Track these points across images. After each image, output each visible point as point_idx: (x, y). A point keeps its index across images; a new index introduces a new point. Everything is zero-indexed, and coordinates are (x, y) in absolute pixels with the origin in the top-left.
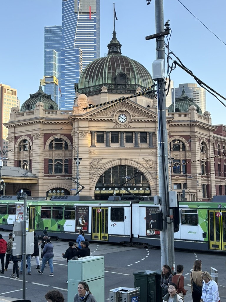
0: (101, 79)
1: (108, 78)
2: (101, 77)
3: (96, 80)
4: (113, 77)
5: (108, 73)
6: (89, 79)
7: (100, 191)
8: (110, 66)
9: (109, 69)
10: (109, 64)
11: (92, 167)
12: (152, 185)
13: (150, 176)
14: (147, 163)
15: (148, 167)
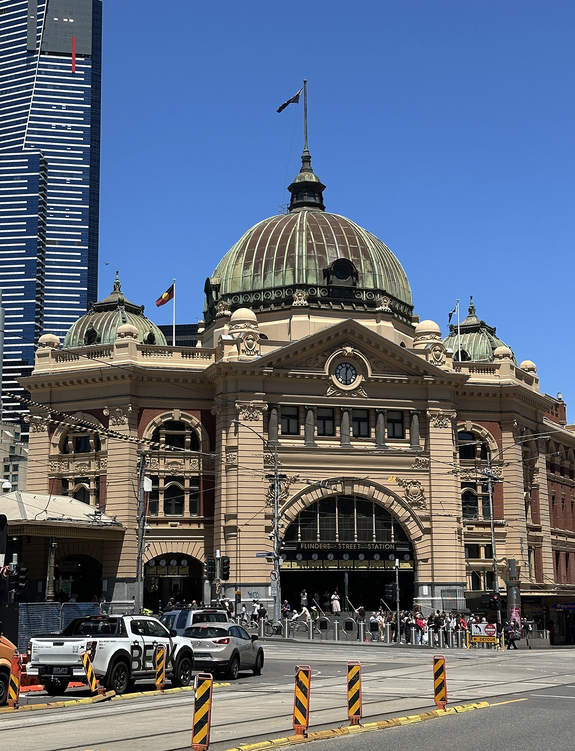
0: (289, 273)
1: (307, 271)
2: (288, 266)
3: (276, 274)
4: (322, 269)
5: (308, 257)
6: (256, 270)
7: (289, 563)
8: (310, 242)
9: (310, 247)
10: (308, 234)
11: (271, 499)
12: (418, 546)
13: (414, 523)
14: (407, 491)
15: (408, 500)
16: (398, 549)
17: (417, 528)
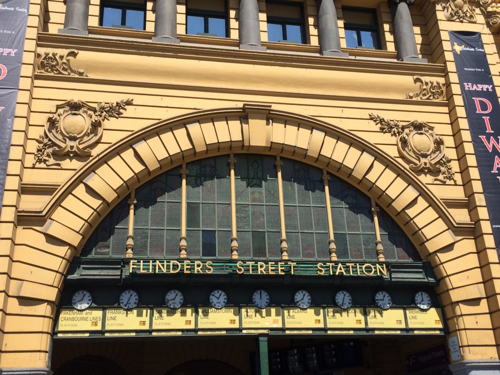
7: (98, 314)
11: (50, 150)
12: (449, 268)
13: (431, 214)
14: (404, 142)
15: (408, 162)
16: (398, 276)
17: (441, 225)
